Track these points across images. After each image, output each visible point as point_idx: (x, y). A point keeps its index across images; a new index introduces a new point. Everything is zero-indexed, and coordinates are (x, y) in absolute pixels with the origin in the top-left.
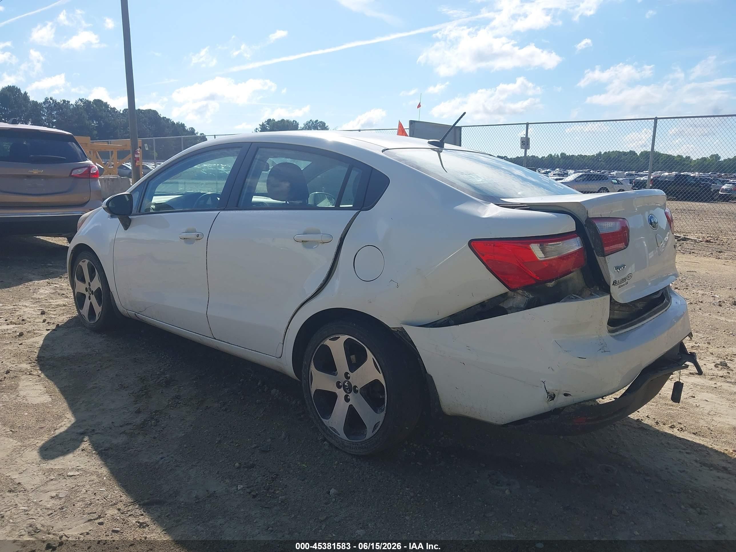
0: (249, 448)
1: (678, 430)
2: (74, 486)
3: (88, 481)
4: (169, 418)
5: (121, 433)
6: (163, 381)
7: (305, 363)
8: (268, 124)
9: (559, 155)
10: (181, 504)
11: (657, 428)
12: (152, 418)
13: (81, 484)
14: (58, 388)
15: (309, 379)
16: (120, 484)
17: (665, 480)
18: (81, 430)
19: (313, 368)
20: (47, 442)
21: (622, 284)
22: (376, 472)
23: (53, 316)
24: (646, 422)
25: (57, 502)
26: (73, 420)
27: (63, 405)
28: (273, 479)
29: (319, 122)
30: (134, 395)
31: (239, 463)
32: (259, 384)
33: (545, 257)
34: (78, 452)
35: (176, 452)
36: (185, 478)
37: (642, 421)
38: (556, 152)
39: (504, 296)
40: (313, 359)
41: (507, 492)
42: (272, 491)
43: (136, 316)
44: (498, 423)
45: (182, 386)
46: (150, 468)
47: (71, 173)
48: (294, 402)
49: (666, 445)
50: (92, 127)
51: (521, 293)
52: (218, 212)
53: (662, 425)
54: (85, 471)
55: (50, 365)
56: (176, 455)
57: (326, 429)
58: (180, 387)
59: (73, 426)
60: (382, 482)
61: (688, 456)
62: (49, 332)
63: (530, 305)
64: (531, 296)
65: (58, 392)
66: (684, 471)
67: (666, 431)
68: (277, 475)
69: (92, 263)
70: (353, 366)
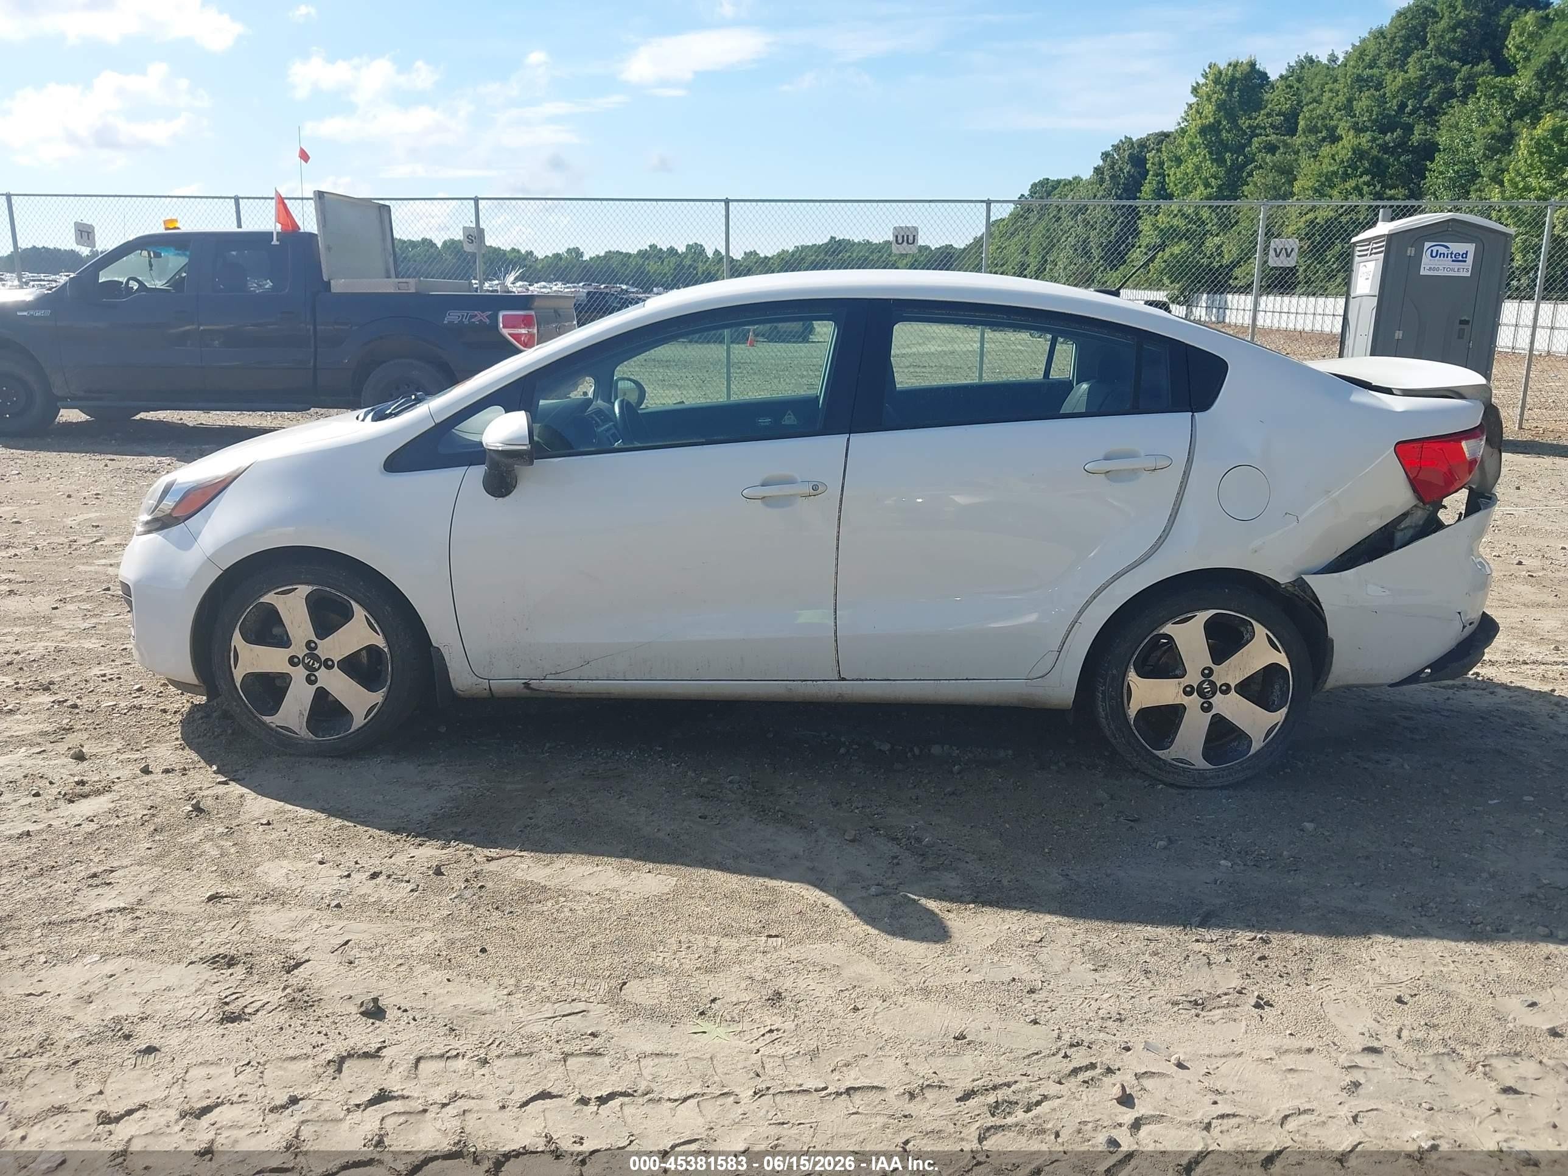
15: (1124, 694)
19: (1131, 676)
39: (1405, 515)
40: (1132, 664)
43: (528, 687)
57: (1164, 764)
69: (334, 592)
70: (1223, 654)
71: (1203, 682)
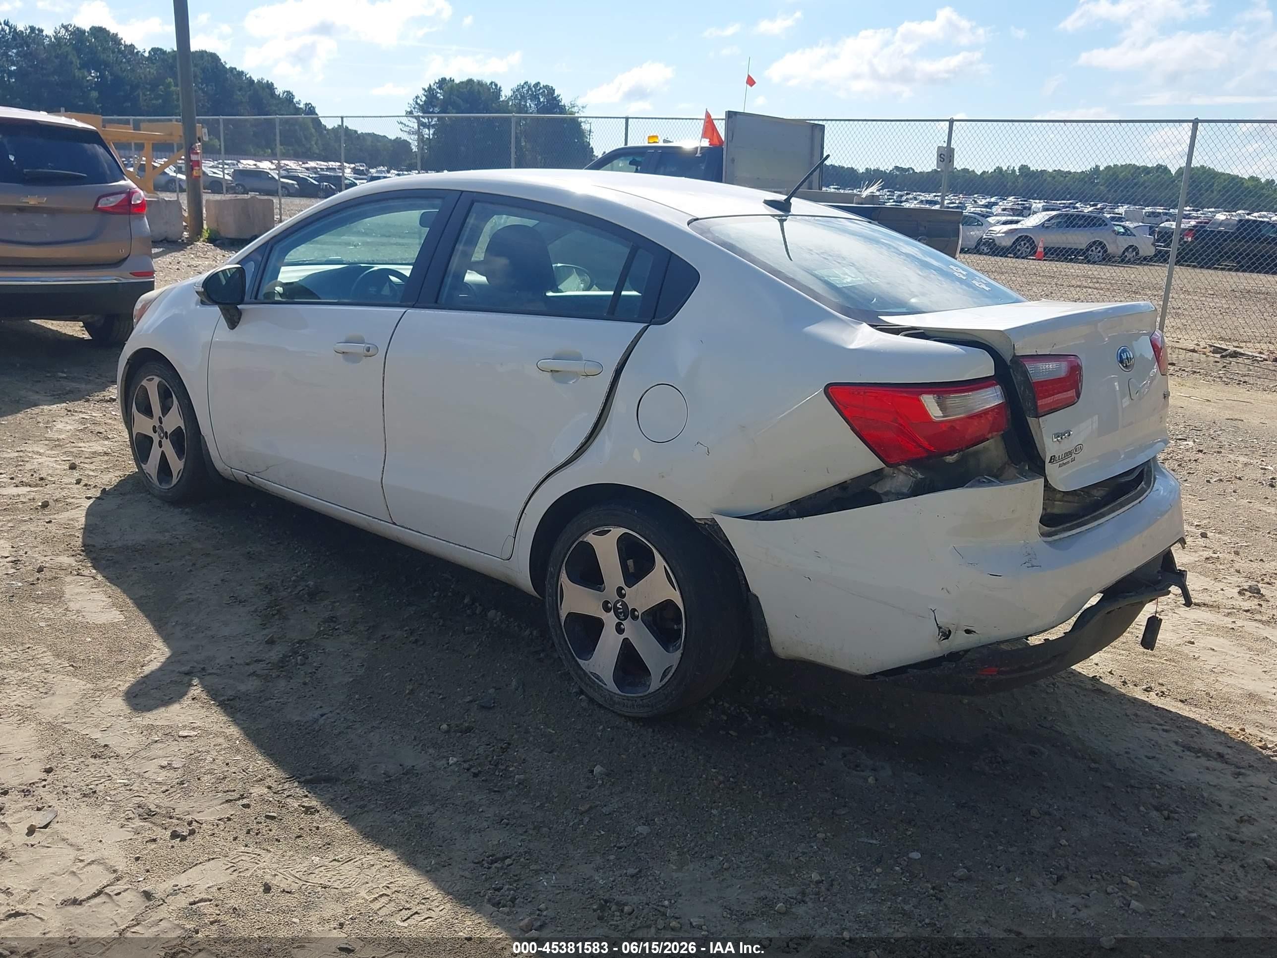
0: (460, 702)
1: (1157, 694)
2: (193, 752)
3: (212, 746)
4: (324, 653)
5: (249, 675)
6: (304, 592)
7: (550, 569)
8: (440, 88)
9: (1017, 169)
10: (363, 783)
11: (1122, 691)
12: (296, 653)
13: (204, 749)
14: (131, 599)
15: (558, 595)
16: (263, 751)
17: (1120, 770)
18: (186, 668)
19: (564, 577)
20: (133, 685)
21: (1065, 461)
22: (665, 743)
23: (91, 473)
24: (1105, 682)
25: (172, 774)
26: (167, 652)
27: (144, 629)
28: (504, 750)
29: (541, 86)
30: (258, 613)
31: (448, 725)
32: (466, 601)
33: (944, 417)
34: (187, 701)
35: (342, 707)
36: (363, 746)
37: (1101, 680)
38: (1011, 162)
39: (877, 475)
40: (565, 562)
41: (871, 780)
42: (504, 767)
43: (248, 479)
44: (860, 672)
45: (338, 601)
46: (306, 729)
47: (97, 204)
48: (527, 632)
49: (1132, 717)
50: (88, 84)
51: (904, 471)
52: (403, 310)
53: (1131, 687)
54: (206, 732)
55: (108, 560)
56: (345, 712)
57: (583, 675)
58: (334, 602)
59: (169, 661)
60: (675, 758)
61: (1165, 734)
62: (91, 501)
63: (918, 490)
64: (920, 476)
65: (132, 605)
66: (1154, 757)
67: (1137, 696)
68: (509, 744)
69: (166, 384)
70: (632, 577)
71: (617, 602)
